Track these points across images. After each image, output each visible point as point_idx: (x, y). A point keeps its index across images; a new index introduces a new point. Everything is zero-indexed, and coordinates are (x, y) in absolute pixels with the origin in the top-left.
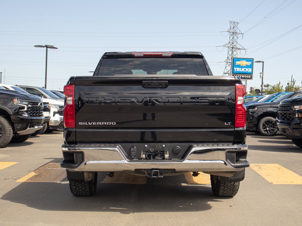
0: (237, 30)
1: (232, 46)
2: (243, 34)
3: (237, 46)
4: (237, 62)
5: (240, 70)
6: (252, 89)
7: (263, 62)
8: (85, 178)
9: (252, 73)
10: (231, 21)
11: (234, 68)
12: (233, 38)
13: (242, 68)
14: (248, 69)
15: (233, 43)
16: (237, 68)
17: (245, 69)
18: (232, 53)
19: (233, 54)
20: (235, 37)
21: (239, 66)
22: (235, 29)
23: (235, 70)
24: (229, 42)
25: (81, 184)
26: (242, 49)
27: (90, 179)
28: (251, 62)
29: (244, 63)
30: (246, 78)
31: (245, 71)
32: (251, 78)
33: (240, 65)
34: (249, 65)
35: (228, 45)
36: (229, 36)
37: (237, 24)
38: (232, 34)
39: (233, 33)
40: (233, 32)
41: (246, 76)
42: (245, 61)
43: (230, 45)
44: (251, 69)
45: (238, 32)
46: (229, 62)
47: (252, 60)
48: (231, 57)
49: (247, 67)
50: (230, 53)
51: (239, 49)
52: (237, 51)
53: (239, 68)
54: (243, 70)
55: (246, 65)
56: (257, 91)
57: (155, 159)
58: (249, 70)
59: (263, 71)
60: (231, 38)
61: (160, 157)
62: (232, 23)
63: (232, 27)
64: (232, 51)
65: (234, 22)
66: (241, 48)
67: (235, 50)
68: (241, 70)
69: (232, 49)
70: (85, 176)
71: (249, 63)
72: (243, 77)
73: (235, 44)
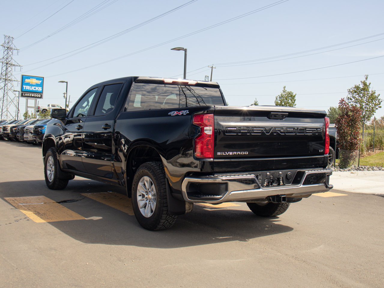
0: (12, 45)
1: (6, 62)
2: (18, 50)
3: (12, 62)
4: (26, 80)
5: (29, 88)
6: (39, 109)
7: (67, 82)
8: (186, 210)
9: (42, 92)
10: (5, 35)
11: (24, 86)
12: (7, 54)
13: (32, 87)
14: (38, 87)
15: (7, 59)
16: (26, 85)
17: (35, 87)
18: (6, 69)
19: (7, 71)
20: (10, 53)
21: (28, 84)
22: (10, 44)
23: (25, 88)
24: (3, 58)
25: (171, 217)
26: (17, 66)
27: (190, 210)
28: (41, 80)
29: (34, 81)
30: (36, 97)
31: (35, 90)
32: (41, 97)
33: (30, 83)
34: (39, 83)
35: (2, 60)
36: (3, 51)
37: (12, 39)
38: (6, 49)
39: (8, 48)
40: (7, 46)
41: (36, 94)
42: (35, 79)
43: (4, 60)
44: (41, 88)
45: (14, 48)
46: (3, 78)
47: (42, 79)
48: (5, 73)
49: (37, 85)
50: (4, 68)
51: (14, 65)
52: (11, 67)
53: (29, 87)
54: (33, 89)
55: (36, 84)
56: (45, 110)
57: (272, 185)
58: (39, 89)
59: (67, 92)
60: (6, 53)
61: (276, 183)
62: (7, 37)
63: (7, 41)
64: (6, 67)
65: (9, 37)
66: (16, 64)
67: (9, 67)
68: (31, 88)
69: (7, 65)
70: (186, 207)
71: (39, 82)
72: (33, 95)
73: (9, 60)
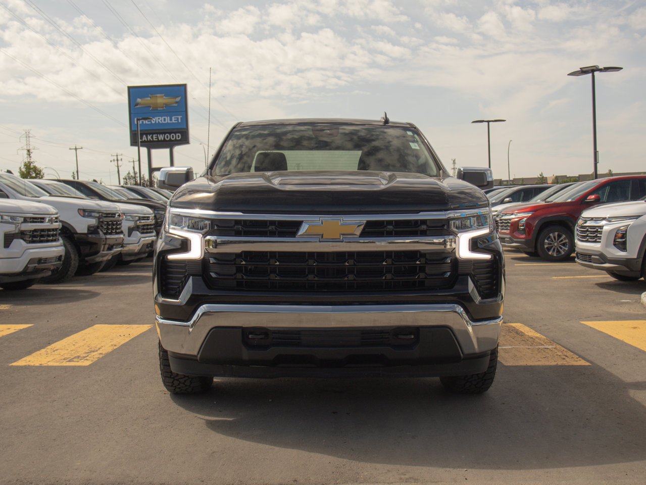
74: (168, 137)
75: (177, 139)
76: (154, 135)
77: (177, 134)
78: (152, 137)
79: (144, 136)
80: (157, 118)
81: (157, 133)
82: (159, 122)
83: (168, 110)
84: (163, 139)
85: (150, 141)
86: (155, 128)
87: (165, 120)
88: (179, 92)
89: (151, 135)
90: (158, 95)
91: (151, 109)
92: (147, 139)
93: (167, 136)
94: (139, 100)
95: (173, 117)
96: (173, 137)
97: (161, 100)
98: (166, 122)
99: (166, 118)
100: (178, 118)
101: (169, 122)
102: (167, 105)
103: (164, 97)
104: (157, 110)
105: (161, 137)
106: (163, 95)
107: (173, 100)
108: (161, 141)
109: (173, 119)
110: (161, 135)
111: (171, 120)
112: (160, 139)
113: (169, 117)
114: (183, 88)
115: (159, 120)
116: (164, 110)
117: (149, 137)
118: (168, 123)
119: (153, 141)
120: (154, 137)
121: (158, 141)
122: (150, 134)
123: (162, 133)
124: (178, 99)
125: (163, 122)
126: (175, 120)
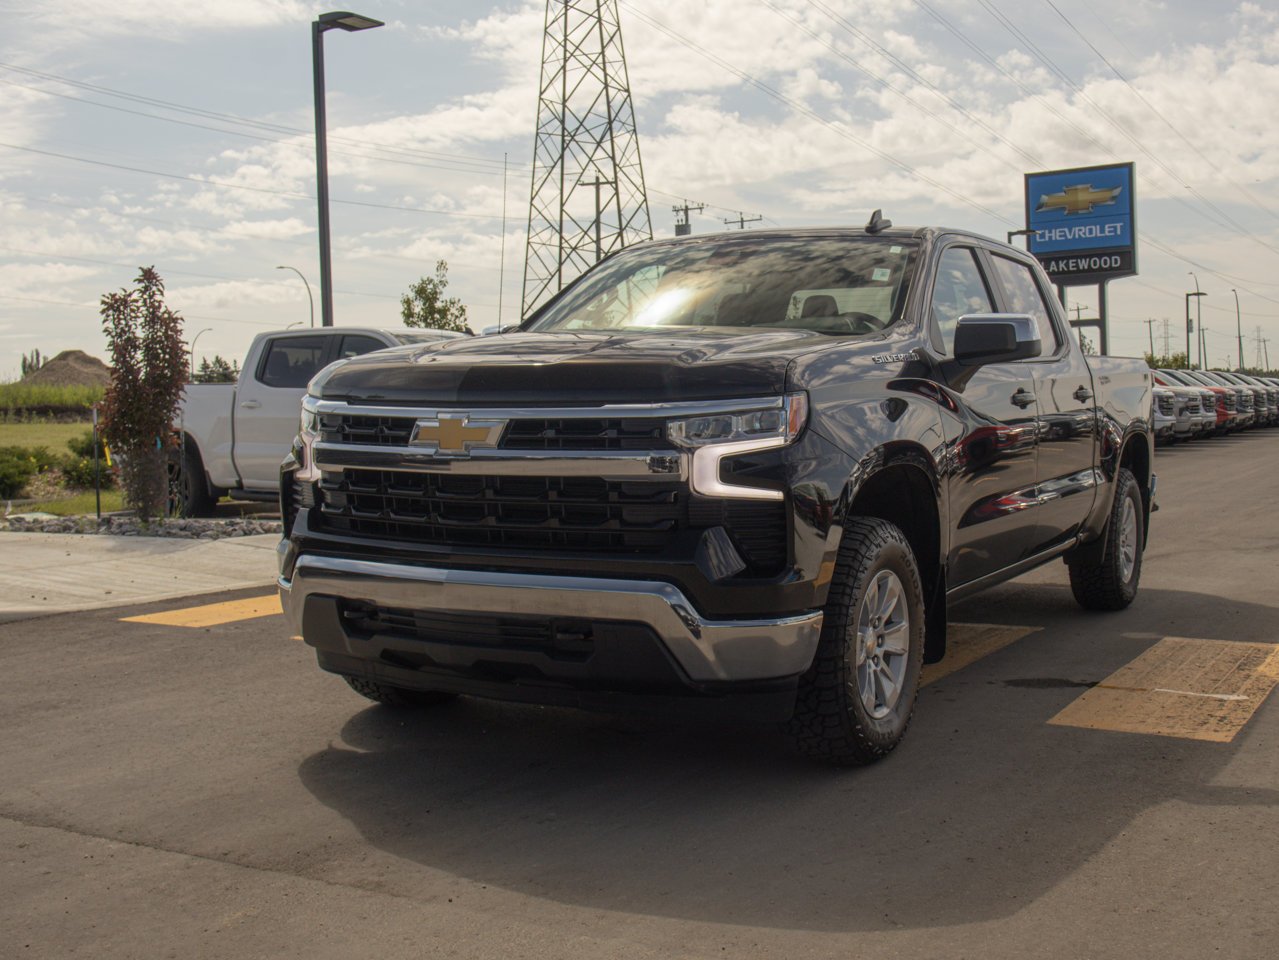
74: (1097, 263)
75: (1114, 265)
76: (1071, 261)
77: (1113, 258)
78: (1067, 265)
79: (1053, 263)
80: (1077, 229)
81: (1076, 257)
82: (1079, 235)
83: (1096, 213)
84: (1086, 267)
85: (1063, 272)
86: (1072, 248)
87: (1091, 231)
88: (1120, 177)
89: (1065, 262)
90: (1079, 187)
91: (1066, 212)
92: (1058, 268)
93: (1095, 262)
94: (1044, 198)
95: (1107, 226)
96: (1105, 263)
97: (1085, 195)
98: (1094, 235)
99: (1093, 227)
100: (1115, 228)
101: (1099, 235)
102: (1095, 204)
103: (1091, 190)
104: (1077, 213)
105: (1083, 264)
106: (1089, 185)
107: (1109, 194)
108: (1084, 270)
109: (1107, 229)
110: (1083, 261)
111: (1102, 231)
112: (1081, 268)
113: (1098, 227)
114: (1126, 170)
115: (1081, 233)
116: (1090, 213)
117: (1062, 265)
118: (1096, 237)
119: (1069, 272)
120: (1071, 265)
121: (1079, 271)
122: (1062, 259)
123: (1085, 257)
124: (1117, 192)
125: (1088, 235)
126: (1109, 232)
